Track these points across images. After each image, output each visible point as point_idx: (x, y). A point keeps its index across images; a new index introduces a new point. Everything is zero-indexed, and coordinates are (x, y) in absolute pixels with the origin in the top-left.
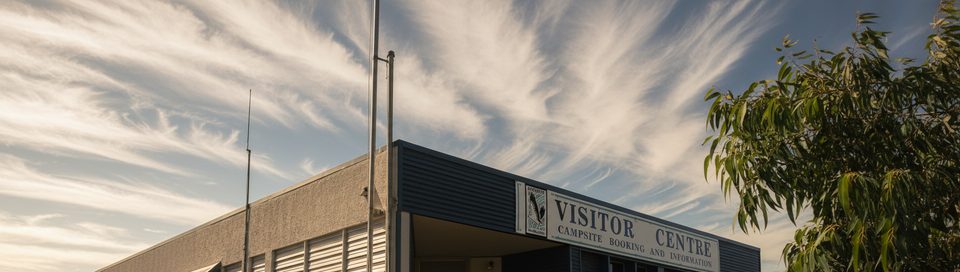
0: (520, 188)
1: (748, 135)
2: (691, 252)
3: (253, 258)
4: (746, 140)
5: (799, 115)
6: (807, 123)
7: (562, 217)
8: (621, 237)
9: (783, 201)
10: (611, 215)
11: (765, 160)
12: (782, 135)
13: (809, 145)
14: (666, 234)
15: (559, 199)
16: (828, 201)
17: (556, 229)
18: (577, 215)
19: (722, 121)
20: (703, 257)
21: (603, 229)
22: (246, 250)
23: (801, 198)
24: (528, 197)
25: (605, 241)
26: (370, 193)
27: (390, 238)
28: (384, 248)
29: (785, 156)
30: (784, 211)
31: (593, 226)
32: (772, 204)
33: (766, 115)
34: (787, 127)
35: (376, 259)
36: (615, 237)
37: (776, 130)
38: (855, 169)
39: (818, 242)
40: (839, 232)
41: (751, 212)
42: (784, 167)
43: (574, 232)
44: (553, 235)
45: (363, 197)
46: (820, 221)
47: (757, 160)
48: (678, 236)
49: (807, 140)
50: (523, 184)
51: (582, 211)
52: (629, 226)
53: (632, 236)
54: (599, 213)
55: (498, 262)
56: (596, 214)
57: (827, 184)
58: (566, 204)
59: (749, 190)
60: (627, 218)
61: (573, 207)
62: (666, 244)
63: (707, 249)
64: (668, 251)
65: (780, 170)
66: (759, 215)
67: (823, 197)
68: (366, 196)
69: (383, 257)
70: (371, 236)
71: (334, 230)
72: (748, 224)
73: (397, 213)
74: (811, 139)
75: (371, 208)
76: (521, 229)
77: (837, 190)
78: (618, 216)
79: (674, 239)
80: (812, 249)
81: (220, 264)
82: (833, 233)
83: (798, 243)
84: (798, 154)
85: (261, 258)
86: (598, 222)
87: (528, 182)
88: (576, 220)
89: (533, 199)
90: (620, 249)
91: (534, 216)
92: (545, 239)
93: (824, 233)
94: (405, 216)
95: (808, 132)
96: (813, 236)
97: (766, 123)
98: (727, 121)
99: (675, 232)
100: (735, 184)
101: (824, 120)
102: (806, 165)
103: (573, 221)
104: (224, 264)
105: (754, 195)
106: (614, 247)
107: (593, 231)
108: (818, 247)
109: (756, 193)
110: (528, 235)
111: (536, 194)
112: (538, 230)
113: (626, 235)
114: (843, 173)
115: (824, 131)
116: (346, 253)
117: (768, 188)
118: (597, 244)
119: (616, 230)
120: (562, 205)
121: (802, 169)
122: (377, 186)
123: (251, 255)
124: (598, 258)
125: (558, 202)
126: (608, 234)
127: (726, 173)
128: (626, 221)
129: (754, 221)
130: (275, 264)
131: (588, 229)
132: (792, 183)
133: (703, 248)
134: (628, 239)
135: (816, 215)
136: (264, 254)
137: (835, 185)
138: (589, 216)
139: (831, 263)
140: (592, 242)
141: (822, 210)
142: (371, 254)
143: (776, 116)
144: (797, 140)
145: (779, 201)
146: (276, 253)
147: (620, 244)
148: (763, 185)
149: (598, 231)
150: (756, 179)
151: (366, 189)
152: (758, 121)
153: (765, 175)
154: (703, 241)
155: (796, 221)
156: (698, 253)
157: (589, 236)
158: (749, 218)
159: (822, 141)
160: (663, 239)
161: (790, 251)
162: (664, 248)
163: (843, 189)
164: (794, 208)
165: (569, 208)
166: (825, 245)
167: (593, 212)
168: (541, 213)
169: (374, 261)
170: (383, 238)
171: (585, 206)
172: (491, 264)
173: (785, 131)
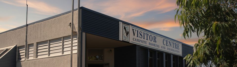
0: (121, 24)
1: (187, 8)
2: (173, 47)
3: (29, 45)
4: (186, 10)
5: (202, 3)
6: (204, 6)
7: (134, 34)
8: (152, 42)
9: (196, 30)
10: (150, 34)
11: (192, 17)
12: (197, 9)
13: (204, 12)
14: (166, 41)
15: (133, 28)
16: (209, 30)
17: (132, 39)
18: (139, 35)
19: (180, 3)
20: (177, 50)
21: (147, 39)
22: (26, 41)
23: (201, 29)
24: (123, 28)
25: (148, 44)
26: (72, 25)
27: (79, 41)
28: (77, 45)
29: (198, 16)
30: (196, 33)
31: (144, 38)
32: (193, 31)
33: (193, 3)
34: (198, 7)
35: (74, 48)
36: (151, 42)
37: (195, 8)
38: (217, 21)
39: (205, 43)
40: (211, 40)
41: (187, 32)
42: (197, 19)
43: (138, 40)
44: (131, 41)
45: (69, 26)
46: (206, 36)
47: (190, 16)
48: (170, 42)
49: (204, 11)
50: (122, 23)
51: (141, 33)
52: (155, 38)
53: (156, 42)
54: (146, 34)
55: (113, 50)
56: (145, 34)
57: (209, 25)
58: (136, 30)
59: (187, 26)
60: (155, 36)
61: (138, 31)
62: (166, 45)
63: (178, 47)
64: (166, 47)
65: (196, 20)
66: (189, 34)
67: (208, 29)
68: (70, 26)
69: (76, 48)
70: (72, 40)
71: (59, 37)
72: (186, 36)
73: (81, 33)
74: (205, 11)
75: (72, 31)
76: (121, 39)
77: (212, 28)
78: (152, 35)
79: (168, 43)
80: (203, 45)
81: (16, 46)
82: (209, 40)
83: (199, 43)
84: (201, 15)
85: (32, 45)
86: (146, 36)
87: (124, 22)
88: (139, 36)
89: (125, 28)
90: (152, 46)
91: (125, 35)
92: (128, 42)
93: (207, 40)
94: (84, 34)
95: (204, 8)
96: (203, 41)
97: (192, 5)
98: (182, 4)
99: (169, 41)
100: (183, 24)
101: (209, 5)
102: (203, 19)
103: (138, 36)
104: (18, 46)
105: (188, 27)
106: (150, 46)
107: (144, 40)
108: (205, 45)
109: (189, 27)
110: (123, 41)
111: (126, 27)
112: (127, 40)
113: (154, 42)
114: (214, 22)
115: (209, 8)
116: (63, 45)
117: (192, 26)
118: (145, 44)
119: (151, 40)
120: (134, 31)
121: (202, 20)
122: (74, 23)
123: (28, 43)
124: (145, 49)
125: (133, 30)
126: (148, 41)
127: (181, 20)
128: (154, 37)
129: (188, 35)
130: (37, 47)
131: (142, 39)
132: (199, 24)
133: (177, 46)
134: (155, 43)
135: (205, 34)
136: (33, 44)
137: (211, 26)
138: (143, 34)
139: (208, 50)
140: (143, 44)
141: (207, 33)
142: (72, 46)
143: (196, 4)
144: (201, 11)
145: (195, 29)
146: (38, 44)
147: (152, 44)
148: (191, 24)
149: (145, 40)
150: (189, 22)
151: (70, 23)
152: (190, 4)
153: (192, 21)
154: (177, 44)
155: (199, 36)
156: (175, 48)
157: (142, 42)
158: (186, 35)
159: (208, 12)
160: (165, 43)
161: (196, 46)
162: (165, 46)
163: (213, 27)
164: (199, 32)
165: (136, 32)
166: (207, 44)
167: (144, 33)
168: (128, 33)
169: (73, 49)
170: (76, 41)
171: (141, 31)
172: (111, 51)
173: (198, 8)
